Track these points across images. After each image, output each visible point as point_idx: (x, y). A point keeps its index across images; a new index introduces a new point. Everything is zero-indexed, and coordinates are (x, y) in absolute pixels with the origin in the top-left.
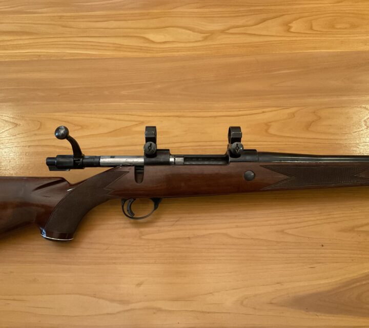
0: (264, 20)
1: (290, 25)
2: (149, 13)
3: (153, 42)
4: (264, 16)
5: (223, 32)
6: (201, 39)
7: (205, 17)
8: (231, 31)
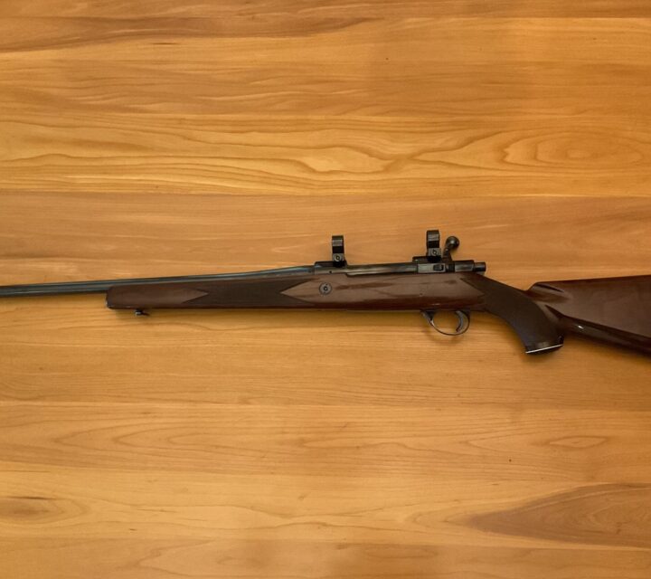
0: (470, 141)
1: (506, 150)
2: (308, 120)
3: (313, 171)
4: (471, 133)
5: (412, 158)
6: (381, 169)
7: (386, 131)
8: (423, 157)
